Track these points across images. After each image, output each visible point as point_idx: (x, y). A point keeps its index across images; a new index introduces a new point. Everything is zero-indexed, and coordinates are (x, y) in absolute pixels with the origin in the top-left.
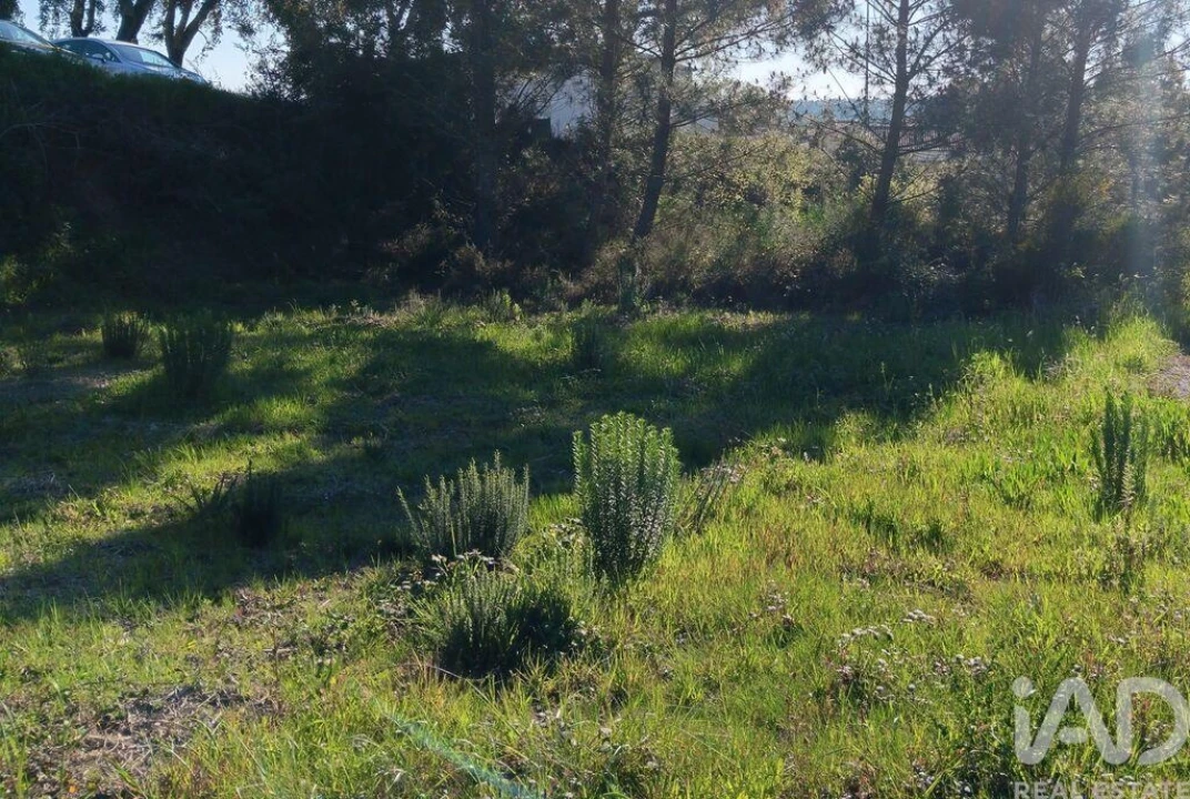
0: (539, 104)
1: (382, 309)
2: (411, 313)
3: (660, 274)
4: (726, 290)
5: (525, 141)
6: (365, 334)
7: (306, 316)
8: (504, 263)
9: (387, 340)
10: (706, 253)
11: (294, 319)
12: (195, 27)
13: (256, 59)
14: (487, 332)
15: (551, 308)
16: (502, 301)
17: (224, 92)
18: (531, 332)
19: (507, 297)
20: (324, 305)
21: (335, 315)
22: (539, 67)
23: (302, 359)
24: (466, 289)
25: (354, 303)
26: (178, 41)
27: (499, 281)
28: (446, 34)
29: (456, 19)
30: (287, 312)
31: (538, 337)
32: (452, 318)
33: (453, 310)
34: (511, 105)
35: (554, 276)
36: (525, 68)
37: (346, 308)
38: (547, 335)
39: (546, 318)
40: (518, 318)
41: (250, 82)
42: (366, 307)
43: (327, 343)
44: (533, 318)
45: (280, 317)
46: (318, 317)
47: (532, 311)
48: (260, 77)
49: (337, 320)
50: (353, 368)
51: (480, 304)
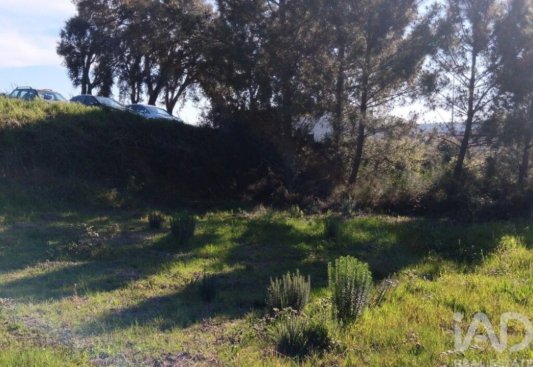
0: (309, 128)
1: (249, 211)
2: (260, 213)
3: (359, 200)
4: (387, 207)
5: (304, 143)
6: (244, 221)
7: (222, 214)
8: (296, 194)
9: (252, 224)
10: (379, 191)
11: (217, 215)
12: (176, 99)
13: (200, 111)
14: (290, 221)
15: (315, 213)
16: (296, 209)
17: (189, 125)
18: (307, 222)
19: (298, 208)
20: (229, 210)
21: (232, 214)
22: (310, 112)
23: (221, 231)
24: (281, 204)
25: (240, 209)
26: (170, 105)
27: (295, 202)
28: (272, 100)
29: (276, 92)
30: (215, 212)
31: (310, 224)
32: (277, 216)
33: (277, 212)
34: (298, 129)
35: (316, 200)
36: (304, 113)
37: (236, 211)
38: (314, 224)
39: (313, 217)
40: (302, 216)
41: (198, 121)
42: (244, 211)
43: (230, 224)
44: (308, 217)
45: (212, 214)
46: (226, 214)
47: (307, 214)
48: (202, 119)
49: (233, 216)
50: (240, 234)
51: (287, 210)
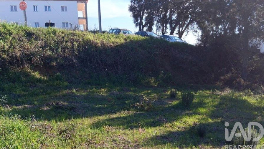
0: (259, 45)
1: (221, 91)
2: (227, 92)
5: (254, 54)
6: (218, 96)
7: (206, 92)
8: (248, 82)
9: (223, 98)
11: (204, 92)
12: (184, 32)
13: (197, 38)
14: (245, 98)
15: (260, 94)
16: (248, 91)
17: (189, 45)
18: (255, 99)
19: (250, 91)
20: (209, 89)
21: (212, 92)
22: (259, 37)
23: (206, 101)
24: (239, 88)
25: (216, 90)
26: (180, 34)
27: (248, 87)
28: (237, 30)
29: (239, 25)
30: (202, 90)
31: (257, 100)
32: (237, 94)
33: (237, 92)
34: (252, 46)
35: (260, 86)
36: (255, 37)
37: (214, 90)
38: (259, 100)
39: (258, 96)
40: (252, 95)
41: (196, 43)
42: (218, 91)
43: (211, 98)
44: (255, 96)
45: (201, 92)
46: (208, 92)
47: (255, 94)
48: (198, 41)
49: (212, 93)
50: (217, 103)
51: (243, 91)
